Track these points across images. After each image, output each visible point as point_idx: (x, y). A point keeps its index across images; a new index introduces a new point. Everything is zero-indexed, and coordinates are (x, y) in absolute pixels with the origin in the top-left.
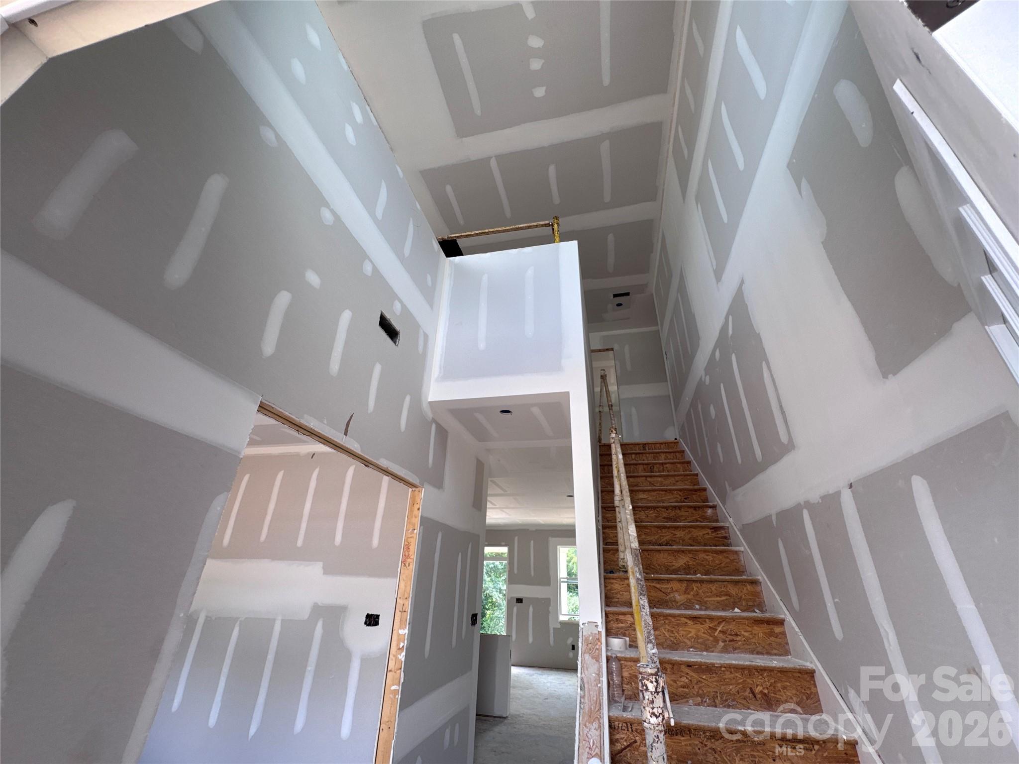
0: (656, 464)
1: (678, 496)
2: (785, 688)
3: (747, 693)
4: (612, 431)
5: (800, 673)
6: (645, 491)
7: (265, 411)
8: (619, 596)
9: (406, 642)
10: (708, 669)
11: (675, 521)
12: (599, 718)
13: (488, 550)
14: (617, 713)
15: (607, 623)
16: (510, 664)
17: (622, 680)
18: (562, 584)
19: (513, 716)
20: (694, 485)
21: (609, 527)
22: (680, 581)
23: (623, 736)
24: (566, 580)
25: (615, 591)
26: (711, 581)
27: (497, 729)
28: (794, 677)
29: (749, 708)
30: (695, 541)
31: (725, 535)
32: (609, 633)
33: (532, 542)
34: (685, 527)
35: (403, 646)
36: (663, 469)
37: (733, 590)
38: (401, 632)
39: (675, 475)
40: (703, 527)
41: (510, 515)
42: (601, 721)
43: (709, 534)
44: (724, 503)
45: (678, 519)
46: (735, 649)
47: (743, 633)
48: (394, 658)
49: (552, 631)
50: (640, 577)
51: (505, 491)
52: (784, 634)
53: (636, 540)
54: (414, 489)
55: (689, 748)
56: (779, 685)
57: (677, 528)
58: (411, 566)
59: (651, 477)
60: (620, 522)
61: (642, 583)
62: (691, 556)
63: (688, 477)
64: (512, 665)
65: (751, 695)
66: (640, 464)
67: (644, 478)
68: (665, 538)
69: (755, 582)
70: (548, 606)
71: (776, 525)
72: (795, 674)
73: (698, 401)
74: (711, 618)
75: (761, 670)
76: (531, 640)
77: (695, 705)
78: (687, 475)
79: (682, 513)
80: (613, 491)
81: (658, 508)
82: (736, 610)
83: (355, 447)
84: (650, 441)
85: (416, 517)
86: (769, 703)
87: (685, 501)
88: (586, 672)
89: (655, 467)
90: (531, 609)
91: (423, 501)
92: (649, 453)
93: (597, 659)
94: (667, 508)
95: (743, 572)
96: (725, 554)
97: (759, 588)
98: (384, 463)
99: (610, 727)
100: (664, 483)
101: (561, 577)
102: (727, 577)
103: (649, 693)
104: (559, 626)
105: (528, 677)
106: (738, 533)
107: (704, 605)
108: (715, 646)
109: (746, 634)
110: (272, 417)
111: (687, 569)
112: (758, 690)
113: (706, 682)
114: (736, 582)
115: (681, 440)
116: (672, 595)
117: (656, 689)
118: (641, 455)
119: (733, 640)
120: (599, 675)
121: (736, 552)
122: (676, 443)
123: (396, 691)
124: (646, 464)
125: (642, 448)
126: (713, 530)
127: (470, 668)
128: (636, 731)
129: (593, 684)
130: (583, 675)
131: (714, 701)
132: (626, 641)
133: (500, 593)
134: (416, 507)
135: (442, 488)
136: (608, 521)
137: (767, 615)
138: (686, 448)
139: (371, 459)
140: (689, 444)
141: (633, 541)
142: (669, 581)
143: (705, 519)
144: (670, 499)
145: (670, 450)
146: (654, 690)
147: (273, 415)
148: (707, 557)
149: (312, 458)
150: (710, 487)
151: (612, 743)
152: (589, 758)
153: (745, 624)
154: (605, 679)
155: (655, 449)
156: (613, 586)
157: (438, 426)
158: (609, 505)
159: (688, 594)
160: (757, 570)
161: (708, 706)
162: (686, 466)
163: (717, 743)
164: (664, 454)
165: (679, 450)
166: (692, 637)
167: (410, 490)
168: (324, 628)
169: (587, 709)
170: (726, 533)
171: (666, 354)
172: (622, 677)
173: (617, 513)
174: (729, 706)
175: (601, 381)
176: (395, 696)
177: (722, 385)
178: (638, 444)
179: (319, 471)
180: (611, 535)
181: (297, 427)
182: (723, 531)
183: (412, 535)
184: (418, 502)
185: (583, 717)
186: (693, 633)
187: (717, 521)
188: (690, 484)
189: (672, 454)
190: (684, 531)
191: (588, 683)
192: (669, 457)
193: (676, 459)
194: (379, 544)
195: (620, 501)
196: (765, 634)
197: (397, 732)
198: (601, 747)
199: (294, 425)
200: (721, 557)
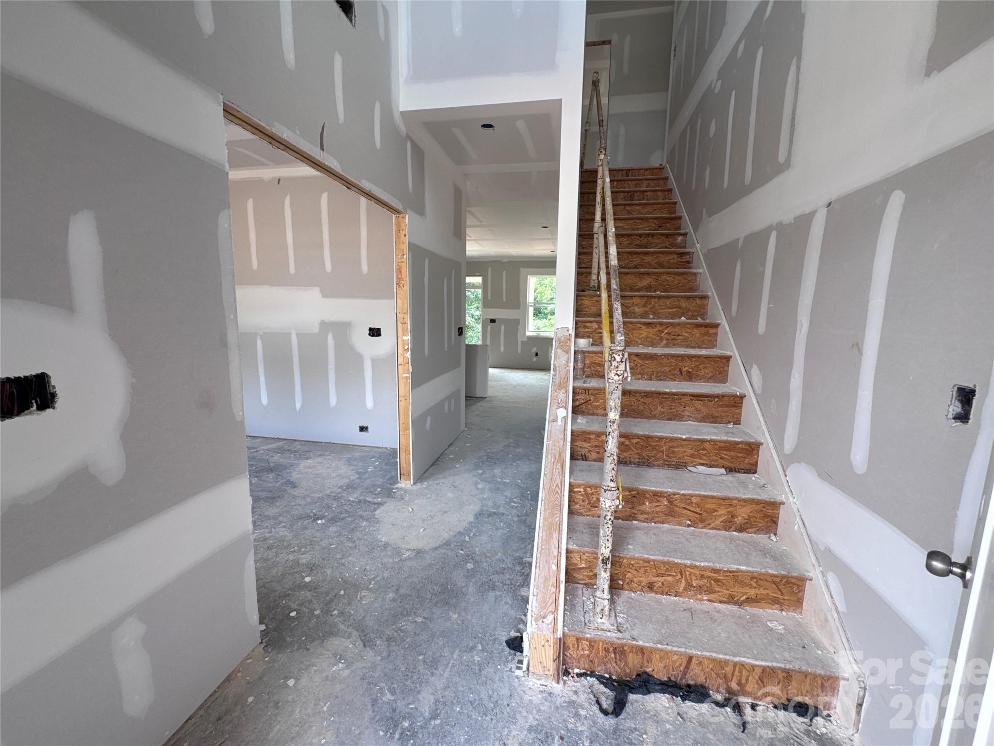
0: (636, 192)
1: (653, 224)
2: (705, 368)
3: (677, 372)
4: (601, 151)
5: (719, 358)
6: (622, 220)
7: (231, 116)
8: (587, 310)
9: (410, 345)
10: (652, 357)
11: (646, 247)
12: (566, 387)
13: (469, 280)
14: (579, 384)
15: (576, 328)
16: (488, 366)
17: (584, 366)
18: (530, 308)
19: (490, 397)
20: (671, 213)
21: (584, 253)
22: (642, 297)
23: (581, 398)
24: (533, 304)
25: (585, 306)
26: (668, 297)
27: (479, 404)
28: (715, 362)
29: (675, 381)
30: (661, 265)
31: (688, 260)
32: (577, 336)
33: (504, 272)
34: (655, 253)
35: (408, 348)
36: (643, 197)
37: (684, 304)
38: (405, 338)
39: (653, 204)
40: (670, 253)
41: (484, 247)
42: (568, 389)
43: (675, 258)
44: (695, 230)
45: (648, 246)
46: (674, 345)
47: (684, 334)
48: (402, 357)
49: (519, 343)
50: (616, 288)
51: (481, 221)
52: (716, 334)
53: (616, 258)
54: (397, 215)
55: (627, 403)
56: (701, 366)
57: (646, 254)
58: (405, 286)
59: (629, 205)
60: (596, 247)
61: (617, 292)
62: (654, 277)
63: (667, 206)
64: (490, 367)
65: (679, 373)
66: (621, 192)
67: (623, 207)
68: (634, 263)
69: (704, 297)
70: (517, 325)
71: (741, 247)
72: (716, 359)
73: (700, 115)
74: (661, 324)
75: (691, 357)
76: (502, 349)
77: (636, 379)
78: (667, 203)
79: (655, 240)
80: (593, 220)
81: (632, 235)
82: (683, 318)
83: (334, 164)
84: (634, 166)
85: (403, 243)
86: (690, 377)
87: (659, 229)
88: (558, 360)
89: (635, 195)
90: (503, 327)
91: (409, 227)
92: (632, 180)
93: (567, 352)
94: (640, 236)
95: (696, 290)
96: (685, 275)
97: (706, 302)
98: (366, 185)
99: (573, 392)
100: (642, 211)
101: (530, 301)
102: (682, 294)
103: (616, 362)
104: (526, 340)
105: (500, 374)
106: (702, 258)
107: (656, 315)
108: (659, 343)
109: (687, 335)
110: (239, 125)
111: (649, 288)
112: (684, 370)
113: (647, 366)
114: (688, 298)
115: (667, 165)
116: (632, 308)
117: (622, 359)
118: (623, 182)
119: (675, 339)
120: (568, 362)
121: (695, 274)
122: (661, 169)
123: (407, 378)
124: (627, 192)
125: (625, 175)
126: (678, 256)
127: (460, 365)
128: (592, 394)
129: (563, 367)
130: (555, 362)
131: (651, 377)
132: (590, 341)
133: (472, 318)
134: (402, 233)
135: (424, 215)
136: (583, 248)
137: (707, 321)
138: (671, 175)
139: (353, 180)
140: (675, 170)
141: (613, 259)
142: (631, 297)
143: (673, 245)
144: (645, 227)
145: (653, 177)
146: (620, 360)
147: (241, 122)
148: (669, 279)
149: (279, 184)
150: (686, 216)
151: (573, 401)
152: (557, 409)
153: (687, 327)
154: (572, 364)
155: (638, 176)
156: (583, 302)
157: (413, 143)
158: (586, 233)
159: (646, 307)
160: (708, 287)
161: (646, 380)
162: (667, 194)
163: (647, 399)
164: (647, 182)
165: (663, 176)
166: (643, 337)
167: (394, 216)
168: (334, 339)
169: (557, 382)
170: (690, 258)
171: (675, 50)
172: (585, 364)
173: (595, 239)
174: (661, 380)
175: (592, 89)
176: (407, 380)
177: (734, 92)
178: (622, 170)
179: (291, 198)
180: (585, 261)
181: (270, 139)
182: (688, 257)
183: (403, 260)
184: (404, 228)
185: (554, 387)
186: (645, 334)
187: (685, 247)
188: (666, 212)
189: (655, 181)
190: (652, 256)
191: (559, 367)
192: (652, 184)
193: (658, 186)
194: (369, 269)
195: (599, 227)
196: (701, 334)
197: (412, 402)
198: (567, 403)
199: (265, 136)
200: (680, 278)
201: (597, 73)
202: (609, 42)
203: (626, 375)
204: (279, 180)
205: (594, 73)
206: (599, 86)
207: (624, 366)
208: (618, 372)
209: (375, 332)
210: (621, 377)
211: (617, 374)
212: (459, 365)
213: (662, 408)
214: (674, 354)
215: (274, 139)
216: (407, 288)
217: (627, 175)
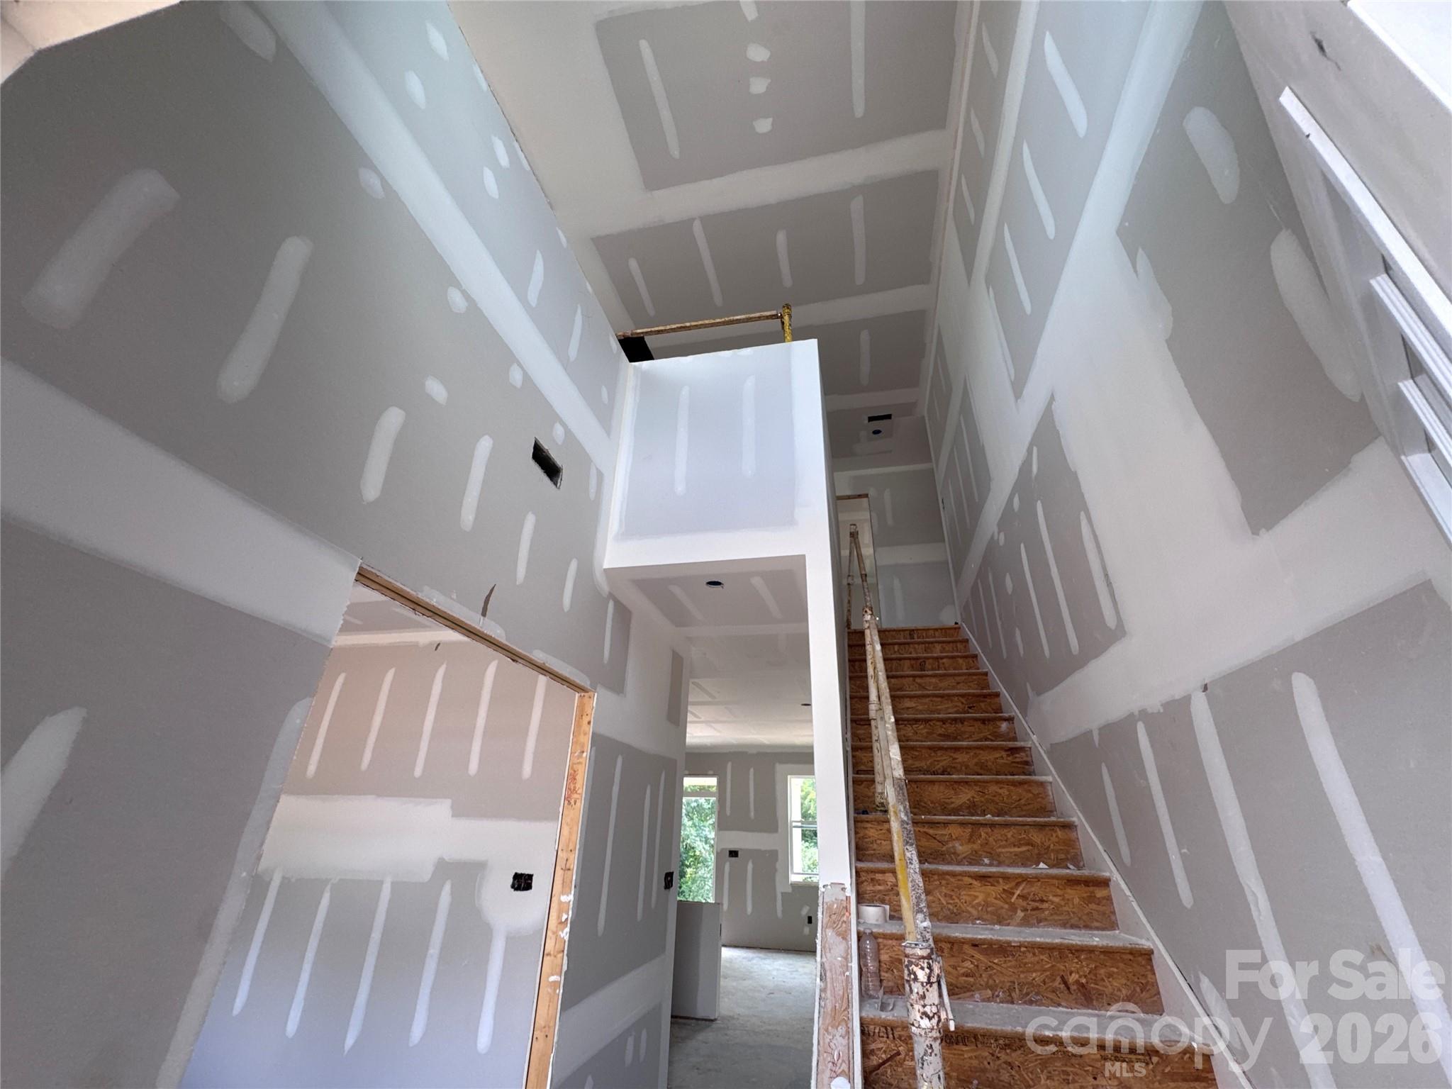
0: (928, 658)
1: (959, 704)
2: (1110, 975)
3: (1057, 983)
4: (866, 612)
5: (1131, 953)
7: (367, 580)
8: (875, 846)
9: (570, 913)
10: (1002, 949)
11: (955, 739)
12: (847, 1021)
13: (689, 782)
14: (872, 1012)
15: (859, 884)
16: (720, 944)
17: (880, 966)
18: (794, 830)
19: (724, 1018)
20: (982, 689)
21: (861, 749)
22: (962, 824)
23: (880, 1045)
24: (800, 824)
25: (871, 839)
26: (1006, 825)
27: (701, 1037)
28: (1123, 960)
29: (1059, 1005)
30: (983, 768)
31: (1025, 759)
32: (861, 899)
33: (752, 770)
34: (969, 748)
35: (567, 919)
36: (938, 665)
37: (1037, 837)
38: (564, 898)
39: (955, 675)
40: (995, 748)
41: (720, 732)
42: (850, 1025)
43: (1003, 759)
44: (1025, 714)
45: (959, 737)
46: (1039, 921)
47: (1051, 898)
48: (553, 937)
49: (779, 897)
50: (905, 819)
51: (714, 697)
52: (1109, 899)
53: (901, 766)
54: (583, 694)
55: (975, 1062)
56: (1102, 972)
57: (957, 749)
58: (578, 804)
59: (921, 677)
60: (877, 740)
61: (908, 827)
62: (978, 789)
63: (974, 677)
64: (724, 946)
65: (1062, 986)
67: (911, 679)
68: (941, 764)
69: (1068, 826)
70: (774, 861)
71: (1099, 744)
72: (1125, 957)
73: (989, 568)
74: (1006, 877)
75: (1077, 951)
76: (749, 909)
77: (983, 1000)
78: (973, 674)
79: (966, 728)
80: (867, 698)
81: (931, 720)
82: (1042, 865)
83: (497, 633)
84: (919, 626)
85: (585, 735)
86: (1087, 997)
87: (970, 711)
88: (828, 955)
89: (927, 663)
90: (750, 866)
91: (595, 711)
92: (919, 643)
93: (844, 936)
94: (944, 721)
95: (1052, 811)
96: (1025, 786)
97: (1075, 833)
98: (539, 656)
99: (863, 1032)
100: (940, 685)
101: (793, 819)
102: (1029, 819)
103: (918, 985)
104: (790, 890)
105: (745, 962)
106: (1045, 757)
107: (997, 859)
108: (1011, 917)
109: (1056, 900)
110: (376, 590)
111: (972, 808)
112: (1072, 978)
113: (999, 968)
114: (1042, 826)
115: (964, 625)
116: (950, 845)
117: (929, 978)
118: (907, 646)
119: (1037, 909)
120: (847, 958)
121: (1042, 784)
122: (957, 628)
123: (556, 984)
124: (914, 659)
125: (908, 636)
126: (1009, 752)
127: (663, 951)
128: (900, 1037)
129: (838, 971)
130: (824, 960)
131: (1010, 995)
132: (885, 910)
133: (706, 843)
134: (586, 719)
135: (623, 692)
136: (860, 740)
137: (1086, 872)
138: (971, 636)
139: (520, 651)
140: (976, 630)
141: (896, 767)
142: (946, 824)
143: (997, 736)
144: (948, 708)
145: (948, 639)
146: (926, 980)
147: (378, 587)
148: (1000, 791)
149: (436, 650)
150: (1005, 692)
151: (865, 1054)
152: (832, 1078)
153: (1054, 885)
154: (854, 965)
155: (927, 637)
156: (867, 832)
157: (618, 604)
158: (862, 717)
159: (974, 843)
160: (1071, 808)
161: (1002, 1002)
162: (971, 662)
163: (1014, 1055)
164: (940, 645)
165: (961, 639)
166: (979, 904)
167: (577, 695)
168: (452, 893)
169: (829, 1007)
170: (1027, 756)
171: (943, 502)
172: (880, 962)
173: (873, 728)
174: (1031, 1002)
175: (851, 540)
176: (555, 990)
177: (1022, 545)
178: (904, 630)
179: (446, 668)
180: (865, 760)
181: (413, 604)
182: (1023, 754)
183: (581, 760)
184: (589, 712)
185: (824, 1019)
186: (980, 899)
187: (1015, 739)
188: (976, 686)
189: (951, 644)
190: (967, 753)
191: (831, 970)
192: (947, 649)
193: (957, 651)
194: (533, 773)
195: (877, 711)
196: (1082, 899)
197: (557, 1043)
198: (850, 1062)
199: (408, 601)
200: (1020, 790)
201: (854, 525)
202: (866, 496)
203: (943, 1016)
204: (439, 645)
205: (851, 525)
206: (858, 538)
207: (936, 994)
208: (928, 1009)
209: (522, 882)
210: (935, 1021)
211: (925, 1014)
212: (663, 948)
213: (1048, 1078)
214: (1043, 943)
215: (419, 605)
216: (581, 805)
217: (912, 637)
